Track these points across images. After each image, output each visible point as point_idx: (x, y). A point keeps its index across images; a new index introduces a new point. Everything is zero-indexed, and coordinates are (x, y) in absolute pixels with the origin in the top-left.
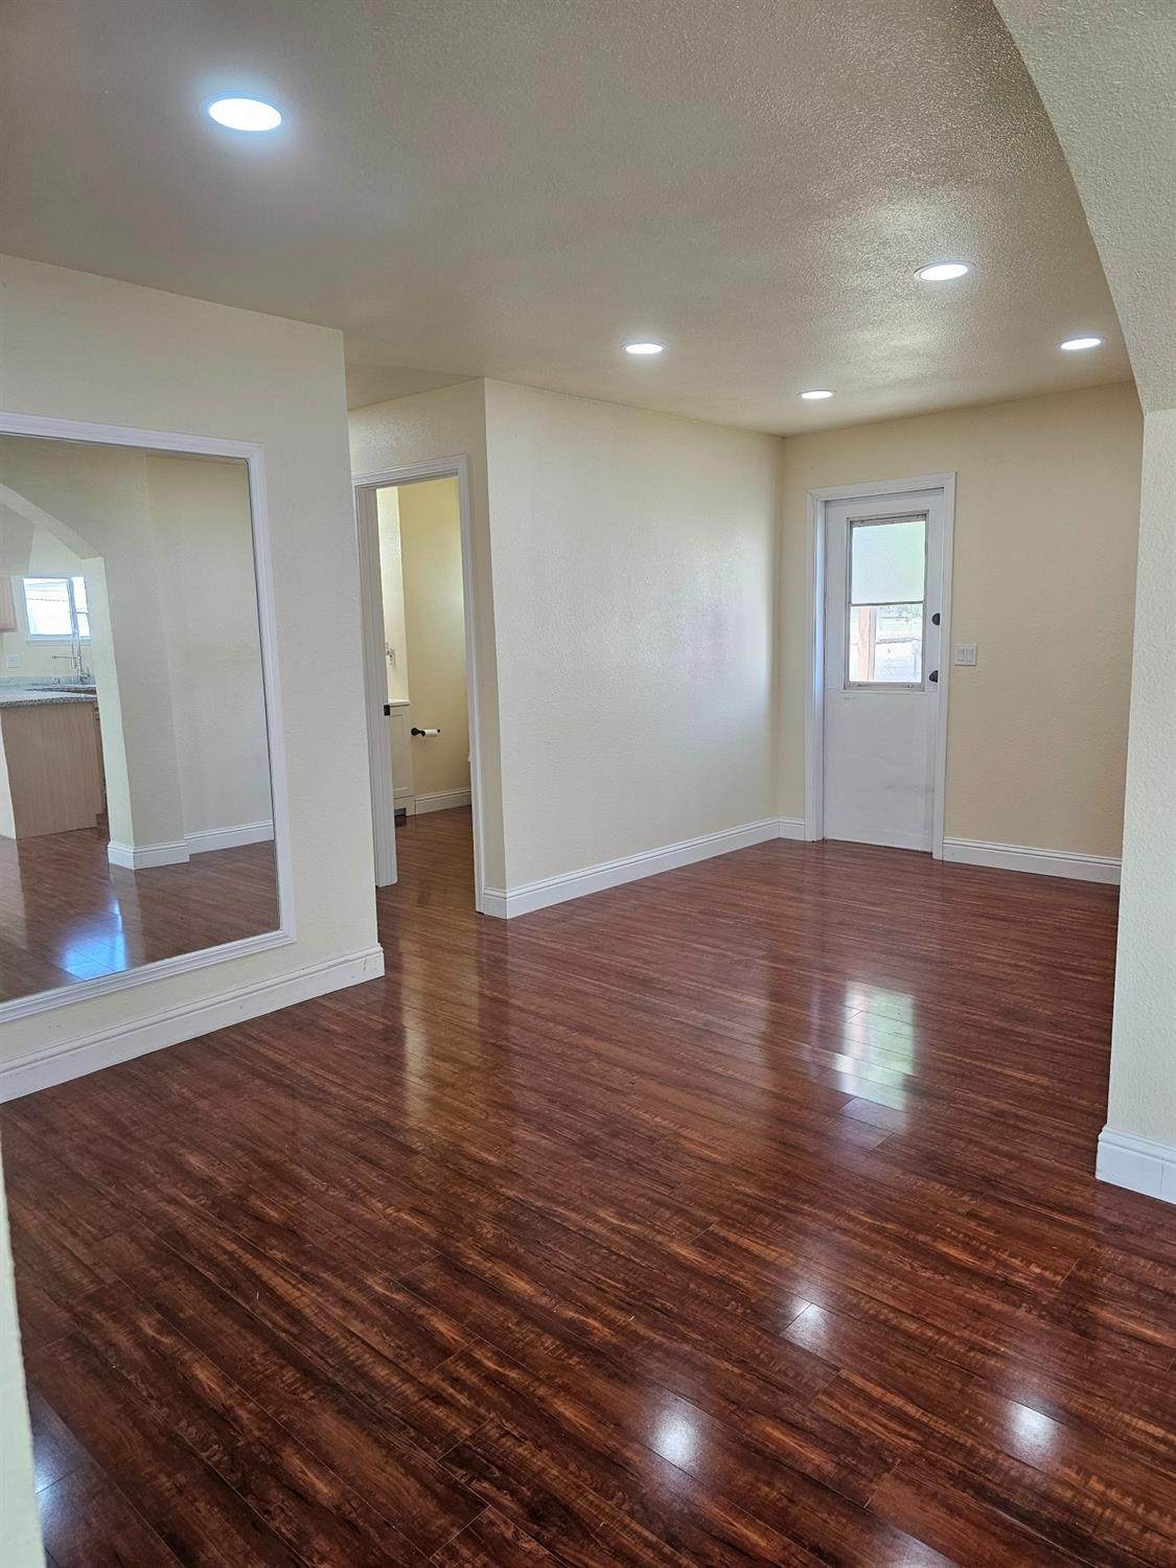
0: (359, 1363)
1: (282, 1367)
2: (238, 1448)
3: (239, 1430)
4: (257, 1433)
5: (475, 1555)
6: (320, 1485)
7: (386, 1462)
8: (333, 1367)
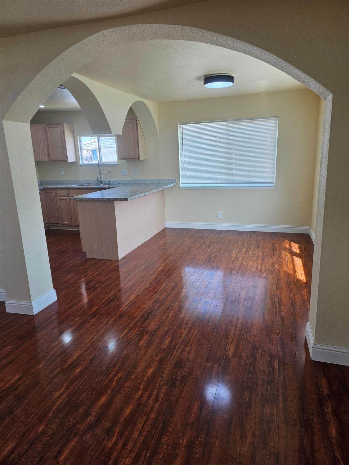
0: (152, 424)
1: (163, 444)
2: (196, 433)
3: (191, 438)
4: (189, 432)
5: (195, 372)
6: (196, 407)
7: (182, 397)
8: (156, 430)
